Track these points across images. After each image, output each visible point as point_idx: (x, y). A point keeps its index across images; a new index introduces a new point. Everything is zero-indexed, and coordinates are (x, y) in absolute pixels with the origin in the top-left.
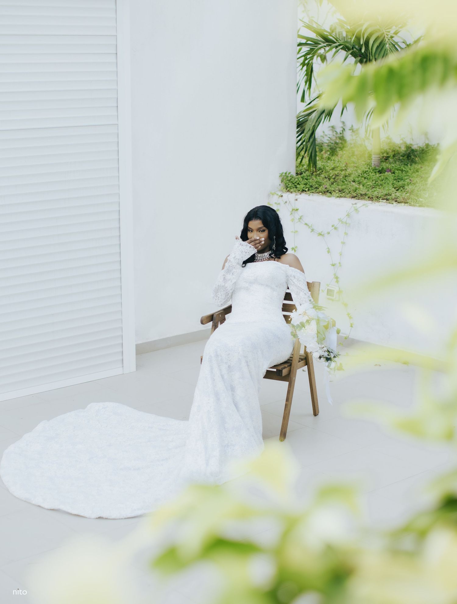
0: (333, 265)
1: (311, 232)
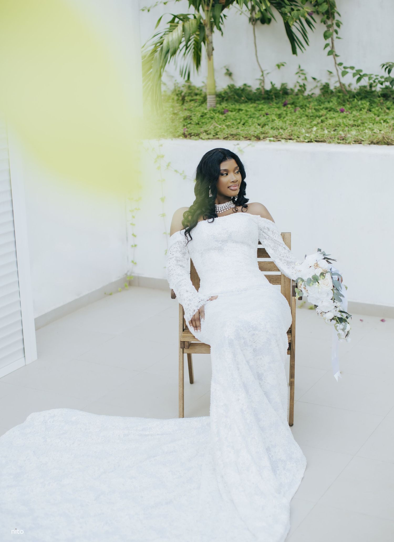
1: (184, 179)
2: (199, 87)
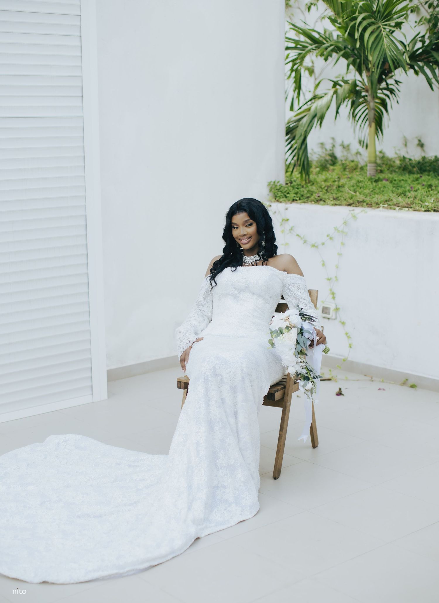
0: (329, 279)
1: (303, 243)
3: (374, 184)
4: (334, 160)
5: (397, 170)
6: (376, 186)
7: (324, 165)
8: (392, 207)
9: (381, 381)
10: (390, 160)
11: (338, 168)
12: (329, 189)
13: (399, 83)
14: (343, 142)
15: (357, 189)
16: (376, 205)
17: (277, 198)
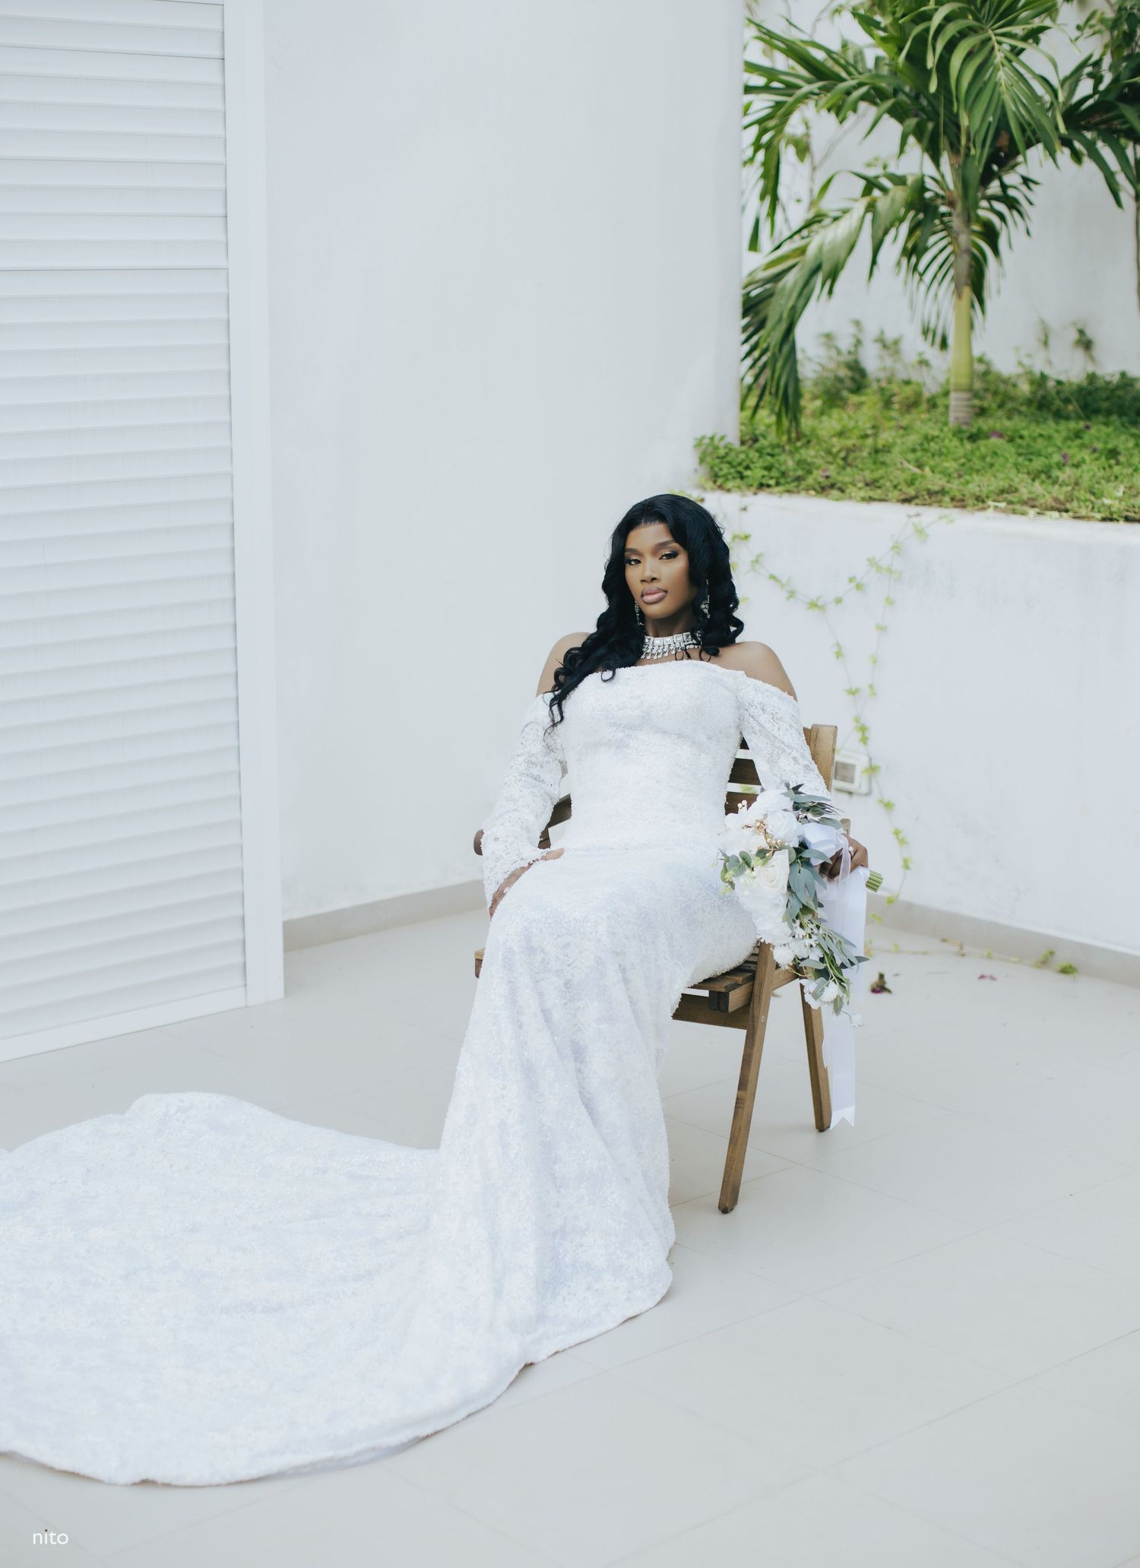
0: (853, 692)
1: (788, 598)
2: (1009, 378)
3: (968, 446)
4: (857, 378)
5: (1024, 409)
6: (972, 452)
7: (833, 390)
8: (1018, 507)
9: (986, 954)
10: (1005, 381)
11: (869, 400)
12: (851, 458)
13: (1032, 185)
14: (882, 333)
15: (925, 459)
16: (976, 502)
17: (717, 480)
